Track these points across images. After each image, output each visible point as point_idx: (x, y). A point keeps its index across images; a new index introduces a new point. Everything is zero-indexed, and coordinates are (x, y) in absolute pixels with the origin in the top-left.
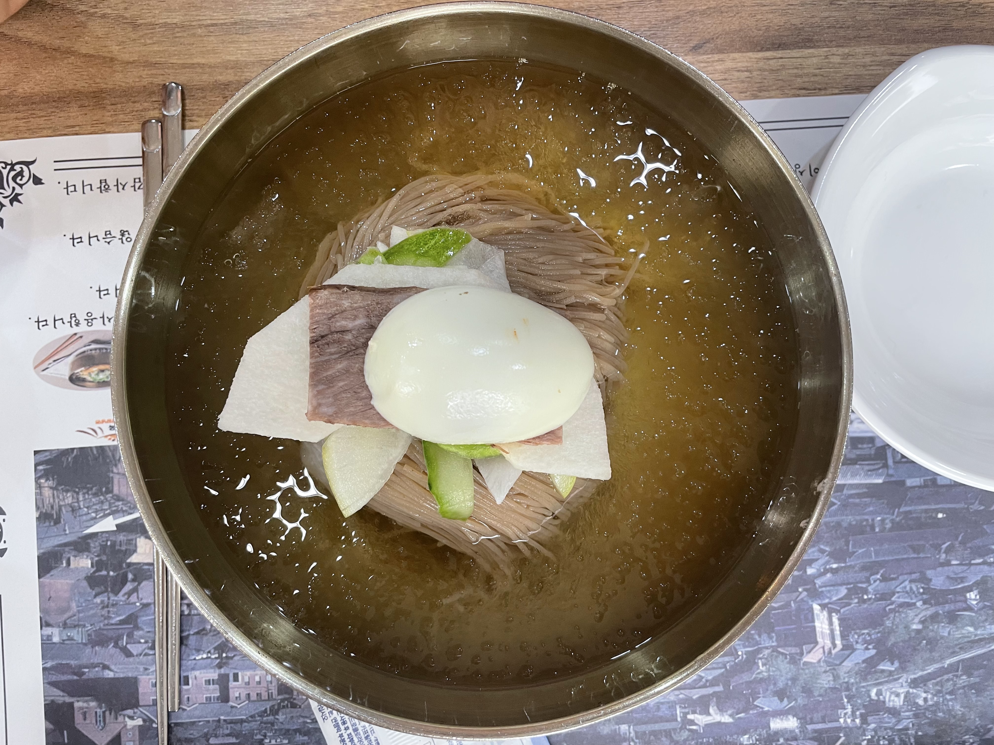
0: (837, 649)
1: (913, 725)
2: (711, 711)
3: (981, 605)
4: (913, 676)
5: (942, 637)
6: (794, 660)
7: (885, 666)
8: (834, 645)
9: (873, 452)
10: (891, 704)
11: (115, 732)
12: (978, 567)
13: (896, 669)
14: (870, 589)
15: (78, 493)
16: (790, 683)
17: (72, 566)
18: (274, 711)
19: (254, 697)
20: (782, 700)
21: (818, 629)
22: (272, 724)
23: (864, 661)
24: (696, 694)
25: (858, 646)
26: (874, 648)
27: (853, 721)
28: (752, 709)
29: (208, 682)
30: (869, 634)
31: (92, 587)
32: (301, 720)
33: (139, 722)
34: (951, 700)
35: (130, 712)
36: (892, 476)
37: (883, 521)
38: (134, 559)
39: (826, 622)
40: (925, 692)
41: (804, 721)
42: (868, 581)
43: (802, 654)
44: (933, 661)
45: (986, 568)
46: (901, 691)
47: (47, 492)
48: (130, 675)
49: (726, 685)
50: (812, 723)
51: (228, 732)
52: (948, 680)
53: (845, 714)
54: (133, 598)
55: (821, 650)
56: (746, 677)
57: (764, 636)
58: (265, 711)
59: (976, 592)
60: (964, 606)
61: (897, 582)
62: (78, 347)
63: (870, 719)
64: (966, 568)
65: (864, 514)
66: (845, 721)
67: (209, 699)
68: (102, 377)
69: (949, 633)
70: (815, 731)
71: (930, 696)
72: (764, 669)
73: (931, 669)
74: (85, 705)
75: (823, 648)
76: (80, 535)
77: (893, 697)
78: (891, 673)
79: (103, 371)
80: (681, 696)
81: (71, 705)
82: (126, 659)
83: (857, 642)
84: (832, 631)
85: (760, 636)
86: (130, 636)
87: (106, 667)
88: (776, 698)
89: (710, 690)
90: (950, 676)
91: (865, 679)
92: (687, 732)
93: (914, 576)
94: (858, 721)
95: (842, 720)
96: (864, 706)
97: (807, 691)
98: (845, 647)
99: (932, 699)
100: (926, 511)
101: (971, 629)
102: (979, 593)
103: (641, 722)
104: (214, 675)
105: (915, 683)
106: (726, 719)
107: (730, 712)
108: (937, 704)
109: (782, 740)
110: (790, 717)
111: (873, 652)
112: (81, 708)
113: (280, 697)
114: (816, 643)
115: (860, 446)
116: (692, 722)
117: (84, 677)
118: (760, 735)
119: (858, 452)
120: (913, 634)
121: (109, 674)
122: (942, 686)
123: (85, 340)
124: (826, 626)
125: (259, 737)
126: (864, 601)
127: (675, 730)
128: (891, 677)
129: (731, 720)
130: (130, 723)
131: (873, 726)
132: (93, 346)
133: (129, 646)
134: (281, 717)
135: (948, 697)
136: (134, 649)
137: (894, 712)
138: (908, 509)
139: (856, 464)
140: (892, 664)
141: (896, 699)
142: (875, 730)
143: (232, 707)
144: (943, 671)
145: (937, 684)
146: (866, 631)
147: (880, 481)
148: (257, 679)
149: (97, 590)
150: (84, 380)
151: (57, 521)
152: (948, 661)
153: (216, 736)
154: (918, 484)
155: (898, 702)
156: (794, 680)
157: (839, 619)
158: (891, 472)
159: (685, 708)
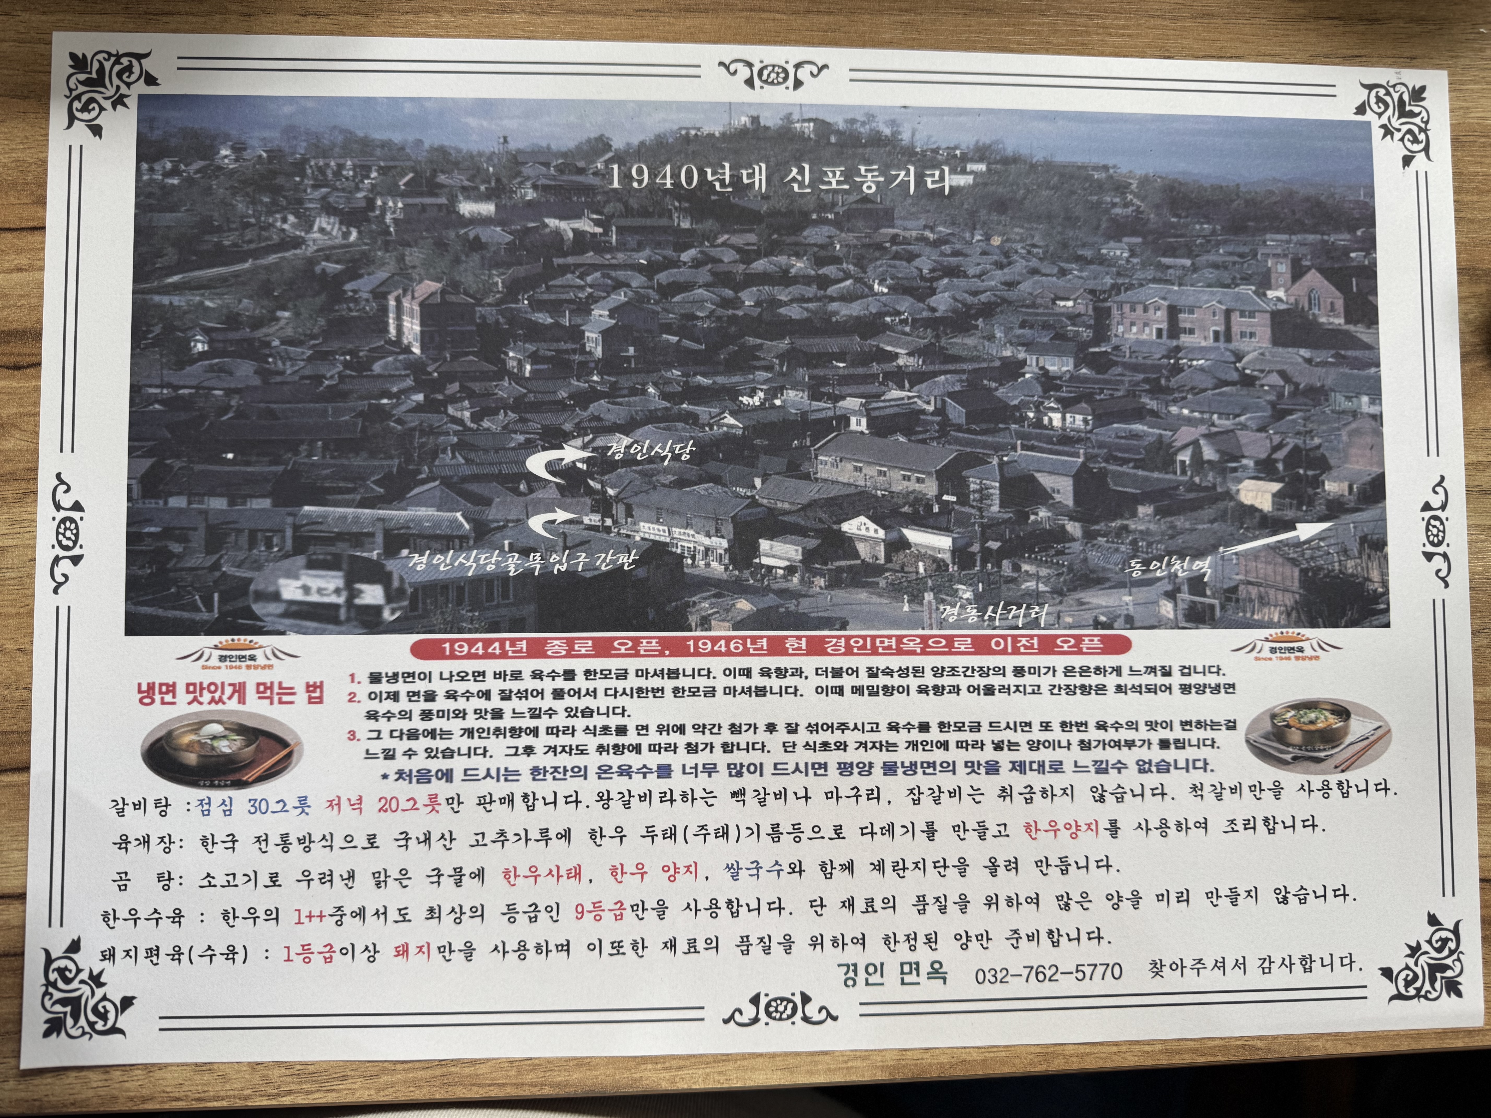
0: (395, 294)
1: (305, 191)
2: (571, 235)
3: (190, 334)
4: (298, 251)
5: (250, 297)
6: (454, 286)
7: (333, 267)
8: (398, 300)
9: (312, 548)
10: (332, 220)
11: (1297, 284)
12: (187, 383)
13: (319, 263)
14: (340, 368)
15: (1340, 571)
16: (463, 258)
17: (1345, 486)
18: (1116, 288)
19: (1140, 309)
20: (477, 238)
21: (417, 321)
22: (1119, 274)
23: (361, 276)
24: (590, 257)
25: (365, 295)
26: (345, 292)
27: (385, 204)
28: (517, 231)
29: (1191, 331)
30: (350, 310)
31: (1323, 456)
32: (1085, 274)
33: (1271, 294)
34: (249, 216)
35: (1282, 307)
36: (290, 514)
37: (310, 455)
38: (1276, 487)
39: (405, 330)
40: (283, 230)
41: (451, 209)
42: (342, 377)
43: (443, 292)
44: (267, 268)
45: (175, 381)
46: (316, 235)
47: (1375, 575)
48: (1280, 349)
49: (548, 264)
50: (440, 206)
51: (1171, 271)
52: (250, 241)
53: (394, 212)
54: (1277, 439)
55: (416, 295)
56: (521, 271)
57: (490, 320)
58: (1126, 290)
59: (195, 351)
60: (214, 335)
61: (301, 373)
62: (1340, 754)
63: (363, 204)
64: (205, 384)
65: (335, 465)
66: (395, 204)
67: (1192, 312)
68: (1312, 715)
69: (240, 301)
70: (436, 195)
71: (278, 224)
72: (496, 279)
73: (272, 258)
74: (1331, 320)
75: (413, 298)
76: (1337, 521)
77: (329, 228)
78: (327, 259)
79: (1312, 722)
80: (608, 256)
81: (1348, 321)
82: (1285, 367)
83: (367, 300)
84: (399, 319)
85: (497, 321)
86: (1280, 396)
87: (1309, 361)
88: (483, 240)
89: (570, 260)
90: (246, 247)
91: (364, 253)
92: (605, 211)
93: (279, 379)
94: (379, 203)
95: (400, 205)
96: (368, 220)
97: (441, 245)
98: (384, 296)
99: (276, 220)
100: (248, 464)
101: (208, 303)
102: (190, 349)
103: (665, 230)
104: (1185, 339)
105: (298, 243)
106: (552, 223)
107: (547, 230)
108: (270, 213)
109: (483, 188)
110: (467, 215)
111: (348, 287)
112: (1337, 316)
113: (1108, 304)
114: (422, 305)
115: (329, 557)
116: (597, 223)
117: (1333, 352)
118: (511, 198)
119: (332, 549)
120: (290, 305)
121: (1305, 353)
122: (259, 236)
123: (1331, 763)
124: (407, 324)
125: (1135, 261)
126: (350, 352)
127: (621, 216)
128: (327, 253)
129: (547, 220)
130: (1281, 293)
131: (360, 195)
132: (1322, 755)
133: (1282, 383)
134: (1108, 281)
135: (253, 220)
136: (1275, 379)
137: (329, 209)
138: (273, 468)
139: (339, 534)
140: (323, 270)
141: (324, 225)
142: (358, 189)
143: (1164, 299)
144: (255, 254)
145: (267, 239)
146: (354, 314)
147: (307, 508)
148: (1134, 329)
149: (1318, 453)
150: (1333, 712)
151: (1363, 540)
152: (246, 266)
153: (1183, 267)
154: (254, 501)
155: (322, 221)
156: (457, 261)
157: (388, 332)
158: (290, 520)
159: (605, 242)
